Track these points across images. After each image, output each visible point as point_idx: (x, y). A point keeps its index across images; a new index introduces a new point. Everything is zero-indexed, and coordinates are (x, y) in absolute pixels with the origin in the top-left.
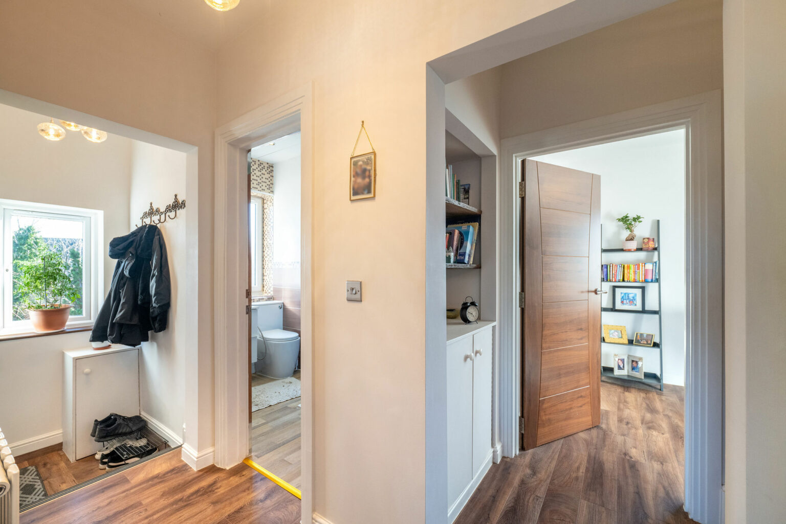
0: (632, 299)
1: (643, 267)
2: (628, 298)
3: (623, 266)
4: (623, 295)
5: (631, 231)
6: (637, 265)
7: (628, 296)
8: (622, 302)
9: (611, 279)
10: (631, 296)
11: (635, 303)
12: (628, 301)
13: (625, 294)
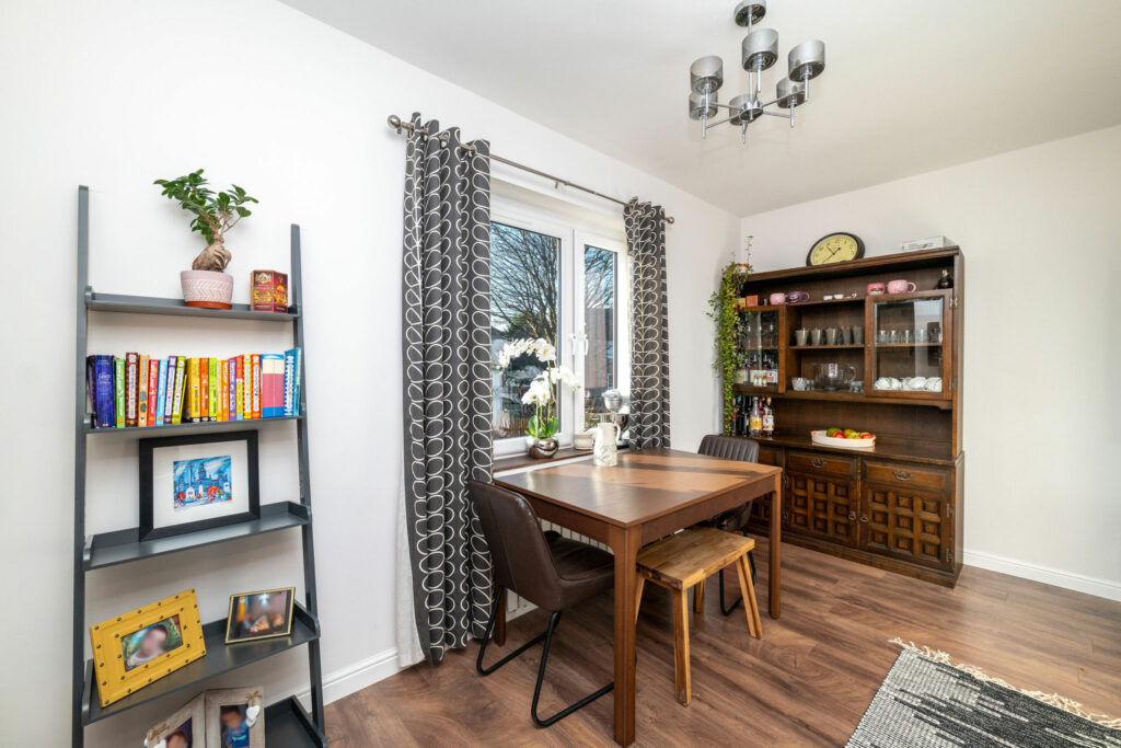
0: (215, 477)
1: (256, 368)
2: (203, 478)
3: (181, 364)
4: (180, 470)
5: (211, 241)
6: (235, 359)
7: (203, 471)
8: (179, 497)
9: (132, 415)
10: (211, 470)
11: (226, 489)
12: (201, 488)
13: (191, 464)
